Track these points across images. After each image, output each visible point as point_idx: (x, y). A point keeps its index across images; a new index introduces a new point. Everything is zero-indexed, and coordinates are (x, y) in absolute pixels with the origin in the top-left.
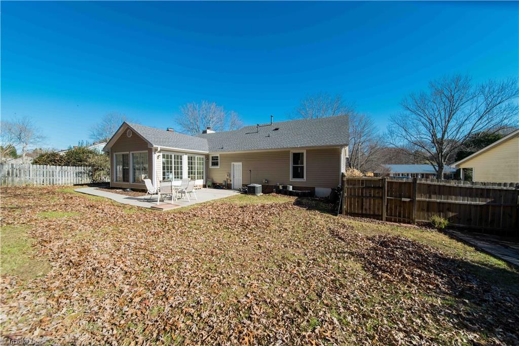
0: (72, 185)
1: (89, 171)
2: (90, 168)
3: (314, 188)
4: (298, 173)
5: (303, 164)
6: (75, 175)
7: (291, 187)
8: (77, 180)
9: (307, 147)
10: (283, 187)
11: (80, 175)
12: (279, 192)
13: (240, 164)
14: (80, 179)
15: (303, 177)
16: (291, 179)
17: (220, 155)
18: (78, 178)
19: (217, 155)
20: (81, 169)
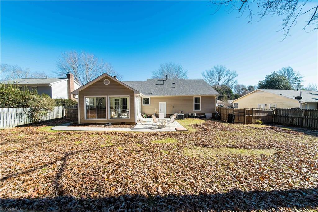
0: (14, 126)
1: (28, 112)
2: (29, 109)
3: (205, 114)
4: (197, 107)
5: (199, 103)
6: (16, 116)
7: (195, 114)
8: (18, 121)
9: (201, 95)
10: (191, 114)
11: (21, 116)
12: (190, 117)
13: (165, 103)
14: (21, 120)
15: (199, 109)
16: (194, 110)
17: (150, 97)
18: (18, 119)
19: (148, 98)
20: (21, 110)
